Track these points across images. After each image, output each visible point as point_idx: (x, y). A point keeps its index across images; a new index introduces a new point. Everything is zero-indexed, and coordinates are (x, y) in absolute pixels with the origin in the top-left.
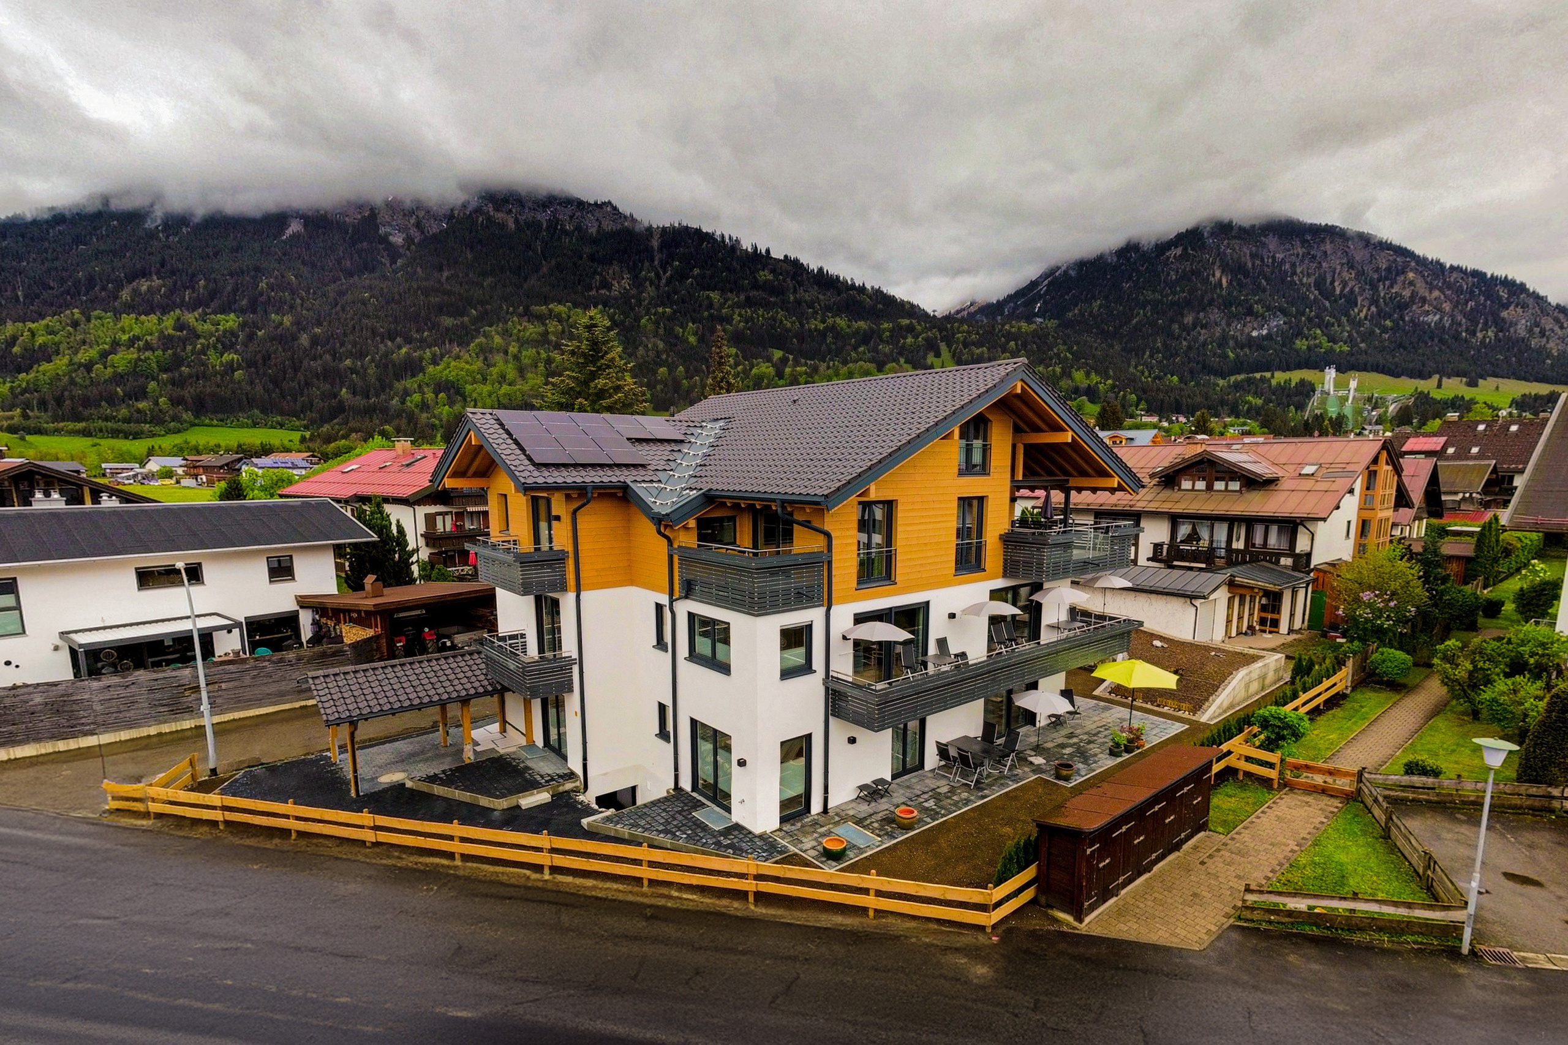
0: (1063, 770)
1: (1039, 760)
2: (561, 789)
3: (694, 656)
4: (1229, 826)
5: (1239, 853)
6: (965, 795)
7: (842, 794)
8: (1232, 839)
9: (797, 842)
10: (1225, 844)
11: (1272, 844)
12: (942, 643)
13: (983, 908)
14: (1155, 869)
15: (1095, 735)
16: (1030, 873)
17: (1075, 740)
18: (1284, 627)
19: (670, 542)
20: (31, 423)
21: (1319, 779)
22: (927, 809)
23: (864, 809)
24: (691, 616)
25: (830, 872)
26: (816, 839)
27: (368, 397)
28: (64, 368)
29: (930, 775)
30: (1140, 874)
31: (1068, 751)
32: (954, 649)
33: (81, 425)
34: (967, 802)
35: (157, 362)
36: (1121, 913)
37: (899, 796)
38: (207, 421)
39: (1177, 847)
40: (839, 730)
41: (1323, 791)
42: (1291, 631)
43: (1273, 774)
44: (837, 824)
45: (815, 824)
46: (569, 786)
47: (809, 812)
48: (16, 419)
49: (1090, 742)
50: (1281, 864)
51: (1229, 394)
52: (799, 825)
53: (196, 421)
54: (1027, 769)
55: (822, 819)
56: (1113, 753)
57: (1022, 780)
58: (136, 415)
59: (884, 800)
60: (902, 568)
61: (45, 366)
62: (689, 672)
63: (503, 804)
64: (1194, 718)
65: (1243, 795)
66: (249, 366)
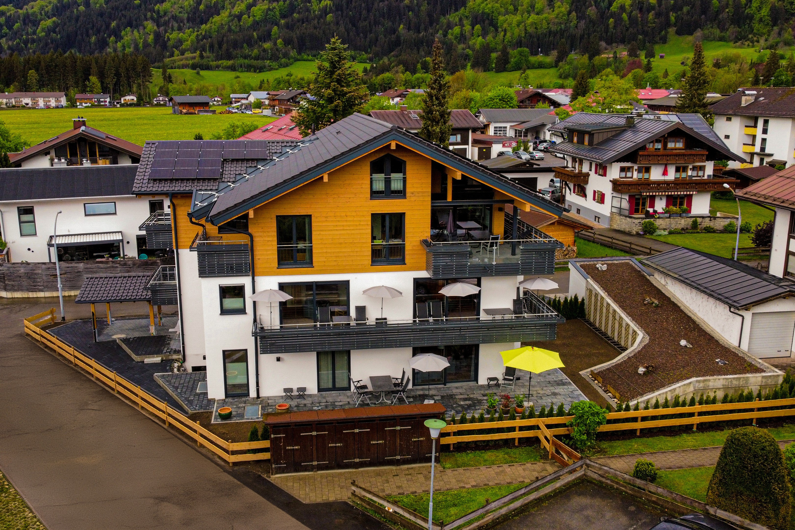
2: (170, 357)
12: (361, 310)
16: (264, 444)
20: (205, 61)
27: (419, 32)
28: (226, 19)
29: (349, 394)
30: (341, 467)
32: (373, 315)
33: (230, 63)
35: (280, 10)
36: (301, 479)
38: (305, 57)
39: (393, 464)
43: (548, 447)
47: (249, 395)
48: (197, 59)
53: (299, 57)
55: (250, 401)
58: (262, 53)
60: (318, 259)
61: (216, 19)
63: (138, 359)
66: (337, 10)
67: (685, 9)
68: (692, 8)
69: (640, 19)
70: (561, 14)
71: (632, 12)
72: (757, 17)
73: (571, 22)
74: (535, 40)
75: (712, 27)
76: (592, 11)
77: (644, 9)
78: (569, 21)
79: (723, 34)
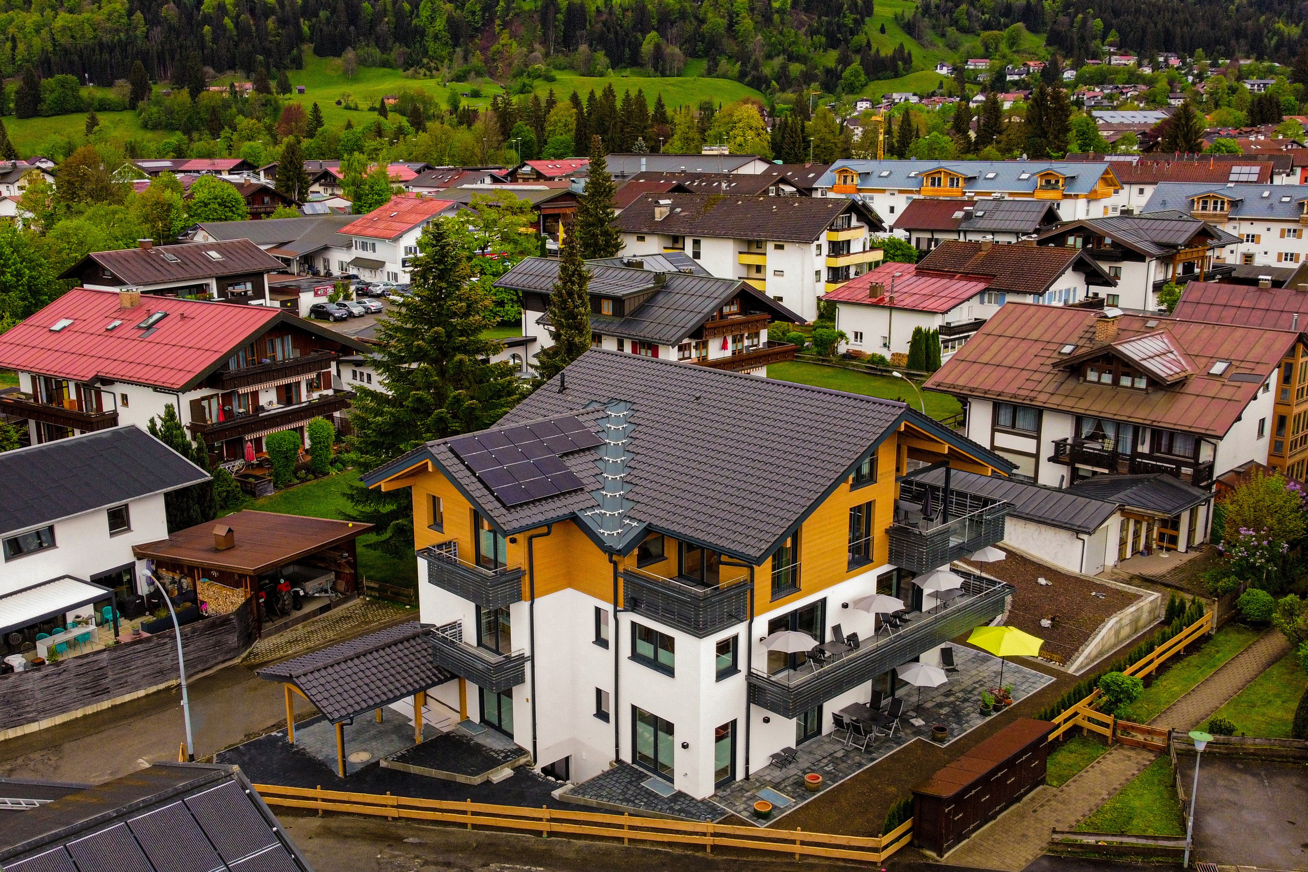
0: (940, 732)
1: (919, 722)
2: (517, 764)
3: (636, 656)
4: (1063, 779)
5: (1064, 802)
6: (857, 759)
7: (759, 762)
8: (1062, 791)
9: (731, 805)
10: (1055, 796)
11: (1090, 795)
12: (837, 629)
13: (875, 850)
14: (999, 817)
15: (970, 692)
16: (907, 824)
17: (952, 699)
18: (1182, 546)
19: (615, 564)
21: (1140, 738)
22: (828, 773)
23: (778, 774)
24: (634, 625)
25: (762, 829)
26: (745, 802)
29: (827, 740)
30: (986, 822)
31: (944, 711)
32: (846, 633)
34: (860, 765)
36: (969, 850)
37: (804, 761)
39: (1018, 799)
40: (758, 713)
41: (1144, 746)
42: (1189, 547)
43: (1108, 732)
44: (758, 788)
45: (742, 789)
46: (522, 761)
47: (734, 778)
49: (965, 700)
50: (1091, 810)
51: (1249, 19)
52: (729, 790)
54: (908, 731)
55: (746, 786)
56: (984, 714)
57: (904, 742)
59: (792, 766)
60: (805, 578)
62: (630, 669)
63: (477, 780)
64: (1062, 669)
65: (1082, 751)
67: (323, 14)
68: (332, 13)
69: (254, 28)
70: (116, 14)
71: (238, 16)
72: (430, 31)
73: (136, 28)
74: (76, 58)
75: (368, 45)
76: (169, 11)
77: (258, 11)
78: (131, 27)
79: (385, 56)
